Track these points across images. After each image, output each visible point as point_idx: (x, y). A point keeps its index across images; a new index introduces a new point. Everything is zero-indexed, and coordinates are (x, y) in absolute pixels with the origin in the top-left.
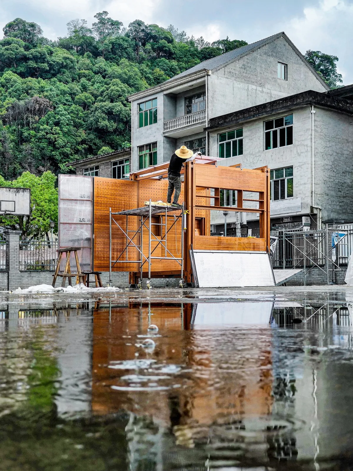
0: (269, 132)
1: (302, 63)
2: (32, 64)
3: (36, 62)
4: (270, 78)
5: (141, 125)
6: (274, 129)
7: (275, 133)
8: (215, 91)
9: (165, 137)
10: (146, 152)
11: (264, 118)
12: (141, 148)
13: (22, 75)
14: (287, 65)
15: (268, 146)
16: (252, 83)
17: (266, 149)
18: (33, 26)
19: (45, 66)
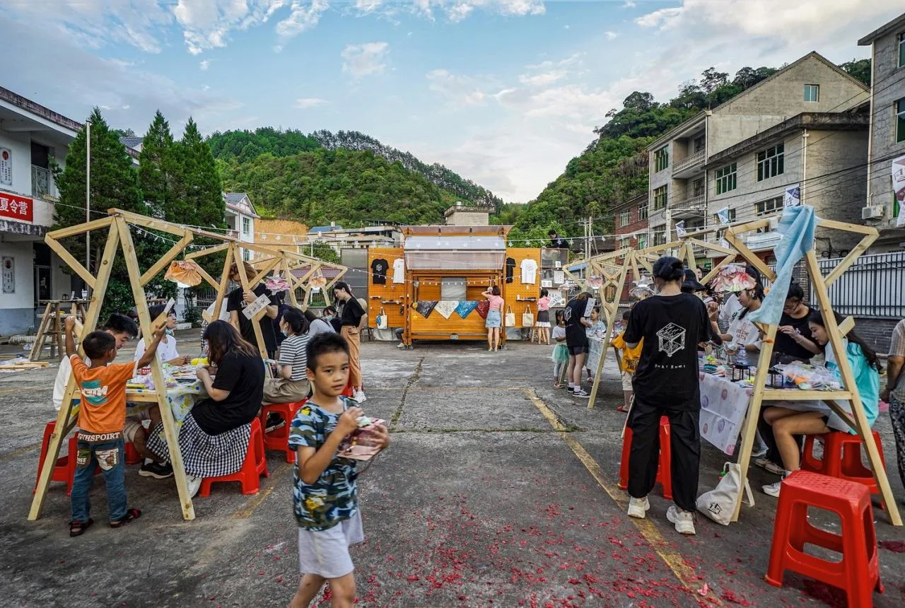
0: (762, 163)
1: (844, 79)
2: (643, 126)
3: (646, 124)
4: (793, 104)
5: (657, 171)
6: (767, 159)
7: (767, 162)
8: (717, 130)
9: (675, 179)
10: (660, 194)
11: (755, 150)
12: (657, 190)
13: (634, 136)
14: (818, 85)
15: (760, 179)
16: (768, 113)
17: (759, 180)
18: (647, 95)
19: (654, 126)
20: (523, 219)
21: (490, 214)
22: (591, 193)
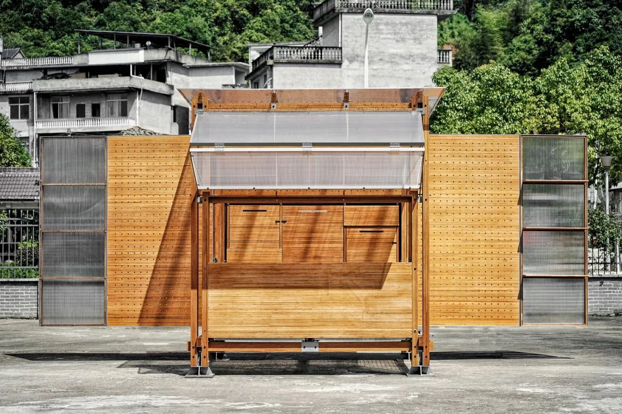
20: (539, 27)
21: (441, 19)
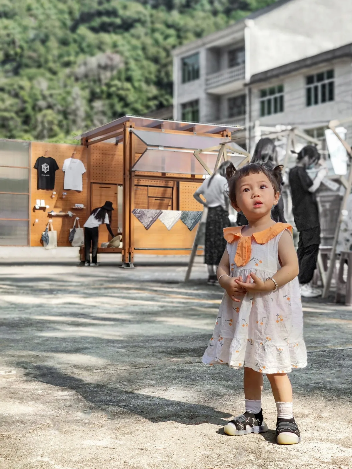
0: (311, 88)
2: (106, 19)
6: (316, 84)
7: (316, 88)
9: (208, 94)
10: (189, 109)
11: (303, 73)
12: (184, 106)
13: (94, 30)
15: (309, 103)
17: (308, 106)
19: (118, 21)
22: (44, 97)
